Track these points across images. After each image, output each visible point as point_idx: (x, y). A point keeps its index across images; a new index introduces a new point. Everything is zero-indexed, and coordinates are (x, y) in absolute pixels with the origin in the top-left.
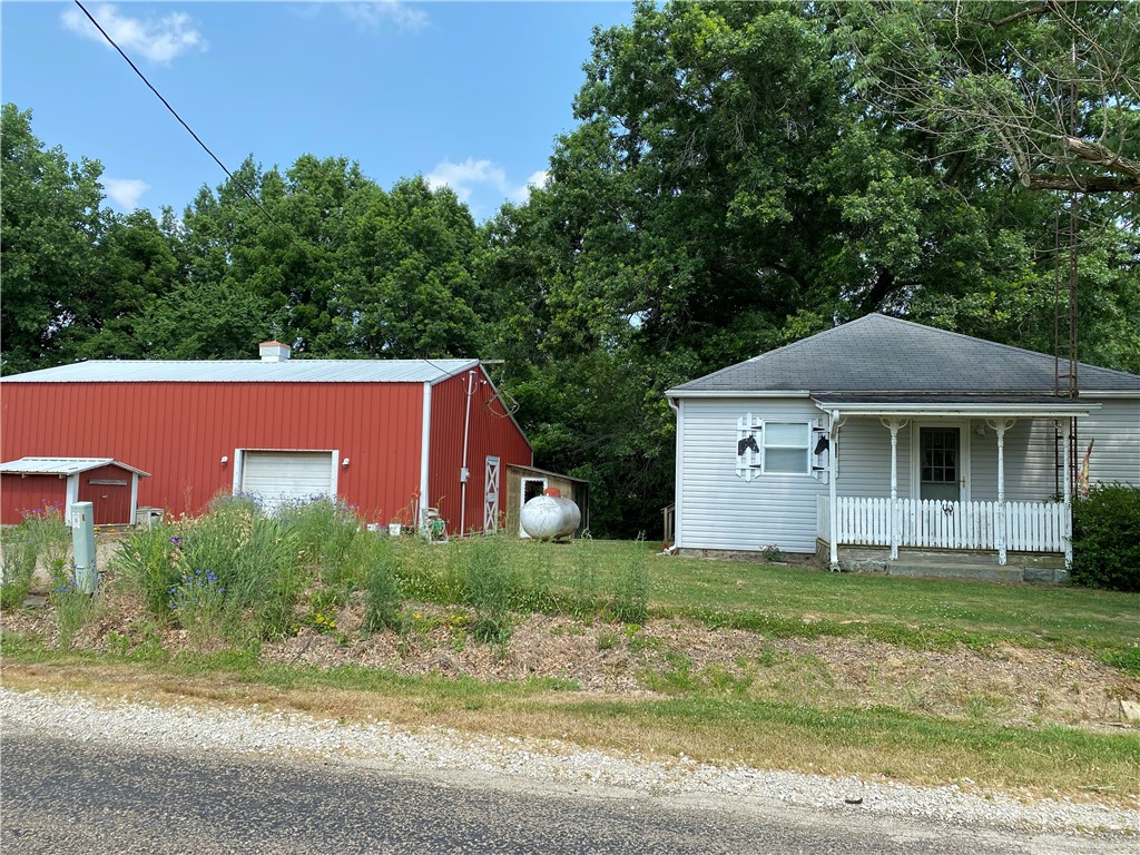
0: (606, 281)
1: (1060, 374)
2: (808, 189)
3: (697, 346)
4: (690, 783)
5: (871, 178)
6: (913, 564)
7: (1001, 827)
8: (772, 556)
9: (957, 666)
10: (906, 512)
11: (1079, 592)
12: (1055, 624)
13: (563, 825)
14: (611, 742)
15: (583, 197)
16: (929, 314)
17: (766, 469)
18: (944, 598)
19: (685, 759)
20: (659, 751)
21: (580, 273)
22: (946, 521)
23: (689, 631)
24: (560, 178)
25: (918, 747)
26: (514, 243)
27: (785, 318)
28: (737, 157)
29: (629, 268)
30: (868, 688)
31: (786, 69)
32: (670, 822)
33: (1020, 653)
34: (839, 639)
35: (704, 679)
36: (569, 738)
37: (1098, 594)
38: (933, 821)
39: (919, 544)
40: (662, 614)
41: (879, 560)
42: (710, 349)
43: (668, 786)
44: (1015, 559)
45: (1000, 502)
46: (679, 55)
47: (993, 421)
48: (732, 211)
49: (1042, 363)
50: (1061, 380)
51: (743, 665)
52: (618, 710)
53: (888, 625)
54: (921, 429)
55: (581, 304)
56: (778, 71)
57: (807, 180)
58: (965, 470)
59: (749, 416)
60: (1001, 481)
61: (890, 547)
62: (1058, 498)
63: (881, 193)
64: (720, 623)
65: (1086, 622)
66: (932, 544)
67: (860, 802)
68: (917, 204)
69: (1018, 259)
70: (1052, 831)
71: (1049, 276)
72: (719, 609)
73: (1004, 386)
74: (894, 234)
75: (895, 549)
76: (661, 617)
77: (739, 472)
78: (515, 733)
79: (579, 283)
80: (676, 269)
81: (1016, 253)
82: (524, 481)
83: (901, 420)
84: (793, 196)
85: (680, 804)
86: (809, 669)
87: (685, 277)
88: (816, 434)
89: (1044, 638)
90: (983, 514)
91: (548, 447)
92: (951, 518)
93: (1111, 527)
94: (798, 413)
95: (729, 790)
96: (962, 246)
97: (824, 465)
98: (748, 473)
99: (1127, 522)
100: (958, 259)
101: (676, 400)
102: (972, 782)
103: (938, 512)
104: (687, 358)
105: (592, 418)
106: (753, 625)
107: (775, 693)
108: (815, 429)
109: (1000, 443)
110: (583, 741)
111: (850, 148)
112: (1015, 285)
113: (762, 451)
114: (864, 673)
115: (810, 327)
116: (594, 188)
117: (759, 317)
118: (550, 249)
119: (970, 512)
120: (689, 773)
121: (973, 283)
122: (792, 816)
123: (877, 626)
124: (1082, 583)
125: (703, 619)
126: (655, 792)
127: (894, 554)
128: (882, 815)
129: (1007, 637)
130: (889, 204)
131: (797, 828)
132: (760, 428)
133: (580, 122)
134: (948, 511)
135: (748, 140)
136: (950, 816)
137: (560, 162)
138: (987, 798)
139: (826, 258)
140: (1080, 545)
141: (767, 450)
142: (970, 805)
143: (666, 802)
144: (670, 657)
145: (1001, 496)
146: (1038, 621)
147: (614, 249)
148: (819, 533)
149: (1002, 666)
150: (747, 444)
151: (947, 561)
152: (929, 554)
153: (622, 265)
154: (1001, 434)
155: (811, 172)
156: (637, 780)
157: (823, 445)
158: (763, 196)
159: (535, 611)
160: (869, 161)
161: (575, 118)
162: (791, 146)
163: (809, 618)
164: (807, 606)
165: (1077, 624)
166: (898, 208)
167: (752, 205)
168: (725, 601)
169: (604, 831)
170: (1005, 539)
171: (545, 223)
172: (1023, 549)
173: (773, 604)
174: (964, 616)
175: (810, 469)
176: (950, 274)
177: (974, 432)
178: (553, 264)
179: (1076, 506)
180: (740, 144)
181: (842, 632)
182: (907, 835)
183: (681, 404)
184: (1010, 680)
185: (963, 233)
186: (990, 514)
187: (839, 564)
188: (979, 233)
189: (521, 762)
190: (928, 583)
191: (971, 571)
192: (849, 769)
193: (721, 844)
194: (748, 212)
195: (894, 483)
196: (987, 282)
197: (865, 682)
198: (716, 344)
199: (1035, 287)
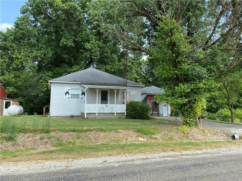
0: (30, 54)
1: (124, 81)
2: (77, 40)
3: (52, 71)
4: (73, 164)
5: (90, 40)
6: (100, 116)
7: (129, 161)
8: (72, 117)
9: (113, 134)
10: (99, 106)
11: (128, 120)
12: (126, 125)
13: (51, 177)
14: (53, 159)
15: (24, 33)
16: (100, 68)
17: (71, 99)
18: (108, 122)
19: (71, 159)
20: (64, 158)
21: (22, 51)
22: (106, 108)
23: (60, 134)
24: (17, 27)
25: (112, 150)
26: (3, 41)
27: (72, 67)
28: (63, 31)
29: (36, 51)
30: (98, 141)
31: (74, 14)
32: (74, 172)
33: (122, 131)
34: (91, 132)
35: (66, 143)
36: (43, 159)
37: (131, 120)
38: (119, 162)
39: (101, 113)
40: (54, 131)
41: (94, 116)
42: (55, 72)
43: (69, 165)
44: (117, 114)
45: (115, 104)
46: (50, 6)
47: (114, 89)
48: (62, 42)
49: (121, 79)
50: (124, 82)
51: (73, 139)
52: (51, 152)
53: (100, 128)
54: (101, 90)
55: (23, 58)
56: (72, 14)
57: (77, 38)
58: (109, 98)
59: (68, 87)
60: (115, 100)
61: (96, 113)
62: (124, 103)
63: (92, 44)
64: (67, 131)
65: (131, 125)
66: (104, 112)
67: (106, 161)
68: (99, 47)
69: (115, 60)
70: (137, 160)
71: (120, 63)
72: (66, 128)
73: (115, 83)
74: (95, 52)
75: (97, 114)
76: (53, 131)
77: (65, 99)
78: (28, 160)
79: (22, 53)
80: (48, 53)
81: (115, 59)
82: (5, 101)
83: (99, 89)
84: (74, 41)
85: (74, 168)
86: (87, 138)
87: (50, 55)
88: (81, 91)
89: (125, 128)
90: (112, 106)
91: (9, 93)
92: (107, 107)
93: (132, 108)
94: (78, 87)
95: (82, 163)
96: (106, 56)
97: (83, 97)
98: (67, 99)
99: (134, 107)
100: (105, 58)
101: (51, 83)
102: (123, 154)
103: (105, 106)
104: (50, 73)
105: (22, 86)
106: (74, 131)
107: (80, 144)
108: (81, 90)
109: (115, 93)
110: (46, 159)
111: (86, 33)
112: (115, 64)
113: (70, 94)
114: (97, 138)
115: (78, 69)
116: (27, 31)
117: (66, 65)
118: (14, 44)
119: (110, 106)
120: (72, 162)
121: (108, 63)
122: (96, 166)
123: (98, 129)
124: (128, 118)
125: (63, 131)
126: (66, 167)
127: (97, 115)
128: (110, 163)
129: (120, 128)
130: (94, 46)
131: (98, 168)
132: (70, 90)
133: (22, 15)
134: (107, 106)
135: (65, 27)
136: (121, 161)
137: (17, 23)
138: (126, 156)
139: (81, 55)
140: (127, 111)
141: (71, 94)
142: (124, 158)
143: (71, 168)
144: (57, 139)
145: (115, 103)
146: (124, 125)
147: (31, 47)
148: (82, 111)
149: (120, 134)
150: (67, 93)
151: (106, 115)
152: (103, 114)
153: (34, 51)
154: (115, 92)
155: (78, 37)
156: (62, 165)
157: (83, 93)
158: (68, 40)
159: (21, 133)
160: (90, 37)
161: (21, 14)
162: (74, 31)
163: (85, 128)
164: (84, 126)
165: (130, 125)
166: (95, 47)
167: (66, 42)
168: (67, 127)
169: (61, 176)
170: (116, 111)
171: (12, 37)
172: (118, 113)
173: (77, 126)
174: (112, 125)
175: (80, 98)
176: (104, 61)
177: (110, 91)
178: (14, 48)
179: (127, 105)
180: (63, 28)
181: (92, 131)
182: (116, 165)
183: (52, 84)
184: (121, 136)
185: (106, 54)
186: (113, 106)
187: (86, 117)
188: (109, 54)
189: (33, 166)
190: (104, 120)
191: (110, 117)
192: (102, 156)
193: (86, 173)
194: (65, 43)
195: (97, 101)
196: (110, 63)
197: (97, 139)
198: (57, 71)
199: (118, 65)
